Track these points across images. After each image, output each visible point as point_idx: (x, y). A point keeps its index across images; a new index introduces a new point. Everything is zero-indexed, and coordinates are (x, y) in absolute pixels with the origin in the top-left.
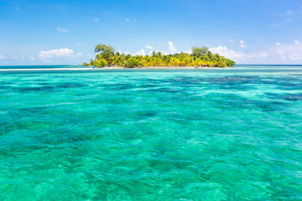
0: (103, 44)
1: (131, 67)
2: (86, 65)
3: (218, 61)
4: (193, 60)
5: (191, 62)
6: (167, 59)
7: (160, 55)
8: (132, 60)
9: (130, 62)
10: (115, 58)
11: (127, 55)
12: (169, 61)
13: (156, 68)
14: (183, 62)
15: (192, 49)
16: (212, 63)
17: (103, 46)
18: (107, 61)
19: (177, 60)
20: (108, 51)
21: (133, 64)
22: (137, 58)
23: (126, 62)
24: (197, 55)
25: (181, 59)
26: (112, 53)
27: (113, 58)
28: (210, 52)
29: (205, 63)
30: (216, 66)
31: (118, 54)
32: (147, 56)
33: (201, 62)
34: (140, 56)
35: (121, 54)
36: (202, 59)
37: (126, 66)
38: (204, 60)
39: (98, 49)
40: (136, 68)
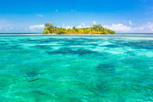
1: (60, 34)
7: (74, 28)
8: (61, 31)
11: (60, 28)
15: (93, 25)
17: (49, 24)
18: (49, 31)
22: (63, 30)
26: (52, 27)
27: (53, 30)
28: (102, 27)
30: (102, 34)
31: (56, 27)
38: (96, 31)
39: (46, 25)
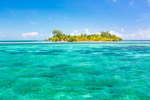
0: (57, 30)
1: (71, 41)
2: (47, 40)
3: (114, 39)
4: (102, 38)
5: (101, 39)
6: (89, 37)
7: (85, 35)
8: (72, 38)
9: (71, 39)
10: (63, 37)
11: (68, 35)
12: (90, 38)
13: (84, 42)
14: (97, 39)
15: (101, 32)
16: (112, 39)
17: (57, 31)
18: (59, 38)
19: (94, 38)
20: (59, 33)
21: (72, 40)
23: (68, 39)
24: (103, 35)
25: (96, 37)
26: (61, 34)
27: (62, 37)
28: (110, 34)
29: (108, 39)
30: (114, 41)
31: (64, 35)
32: (79, 36)
33: (106, 39)
34: (75, 36)
35: (65, 35)
36: (106, 37)
37: (68, 41)
38: (107, 38)
39: (54, 32)
40: (73, 42)
